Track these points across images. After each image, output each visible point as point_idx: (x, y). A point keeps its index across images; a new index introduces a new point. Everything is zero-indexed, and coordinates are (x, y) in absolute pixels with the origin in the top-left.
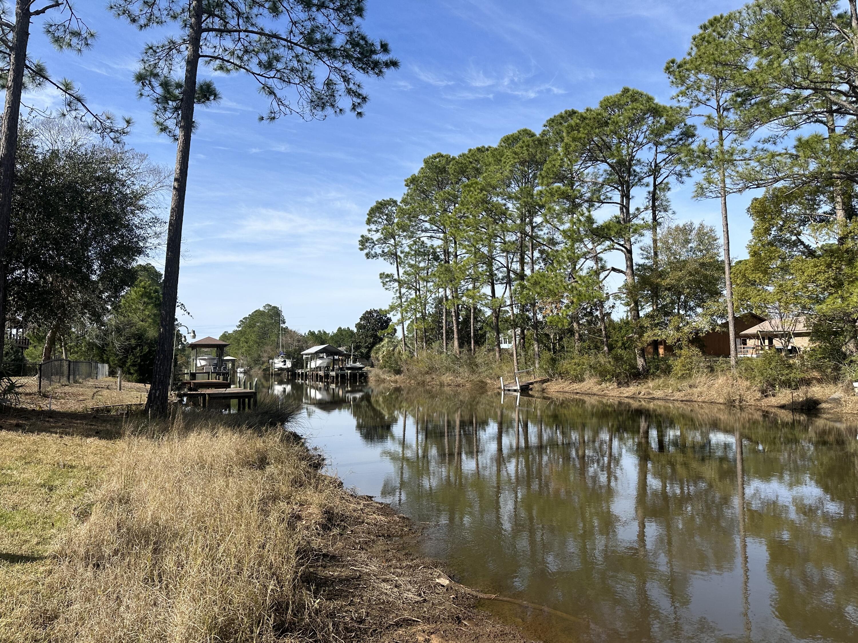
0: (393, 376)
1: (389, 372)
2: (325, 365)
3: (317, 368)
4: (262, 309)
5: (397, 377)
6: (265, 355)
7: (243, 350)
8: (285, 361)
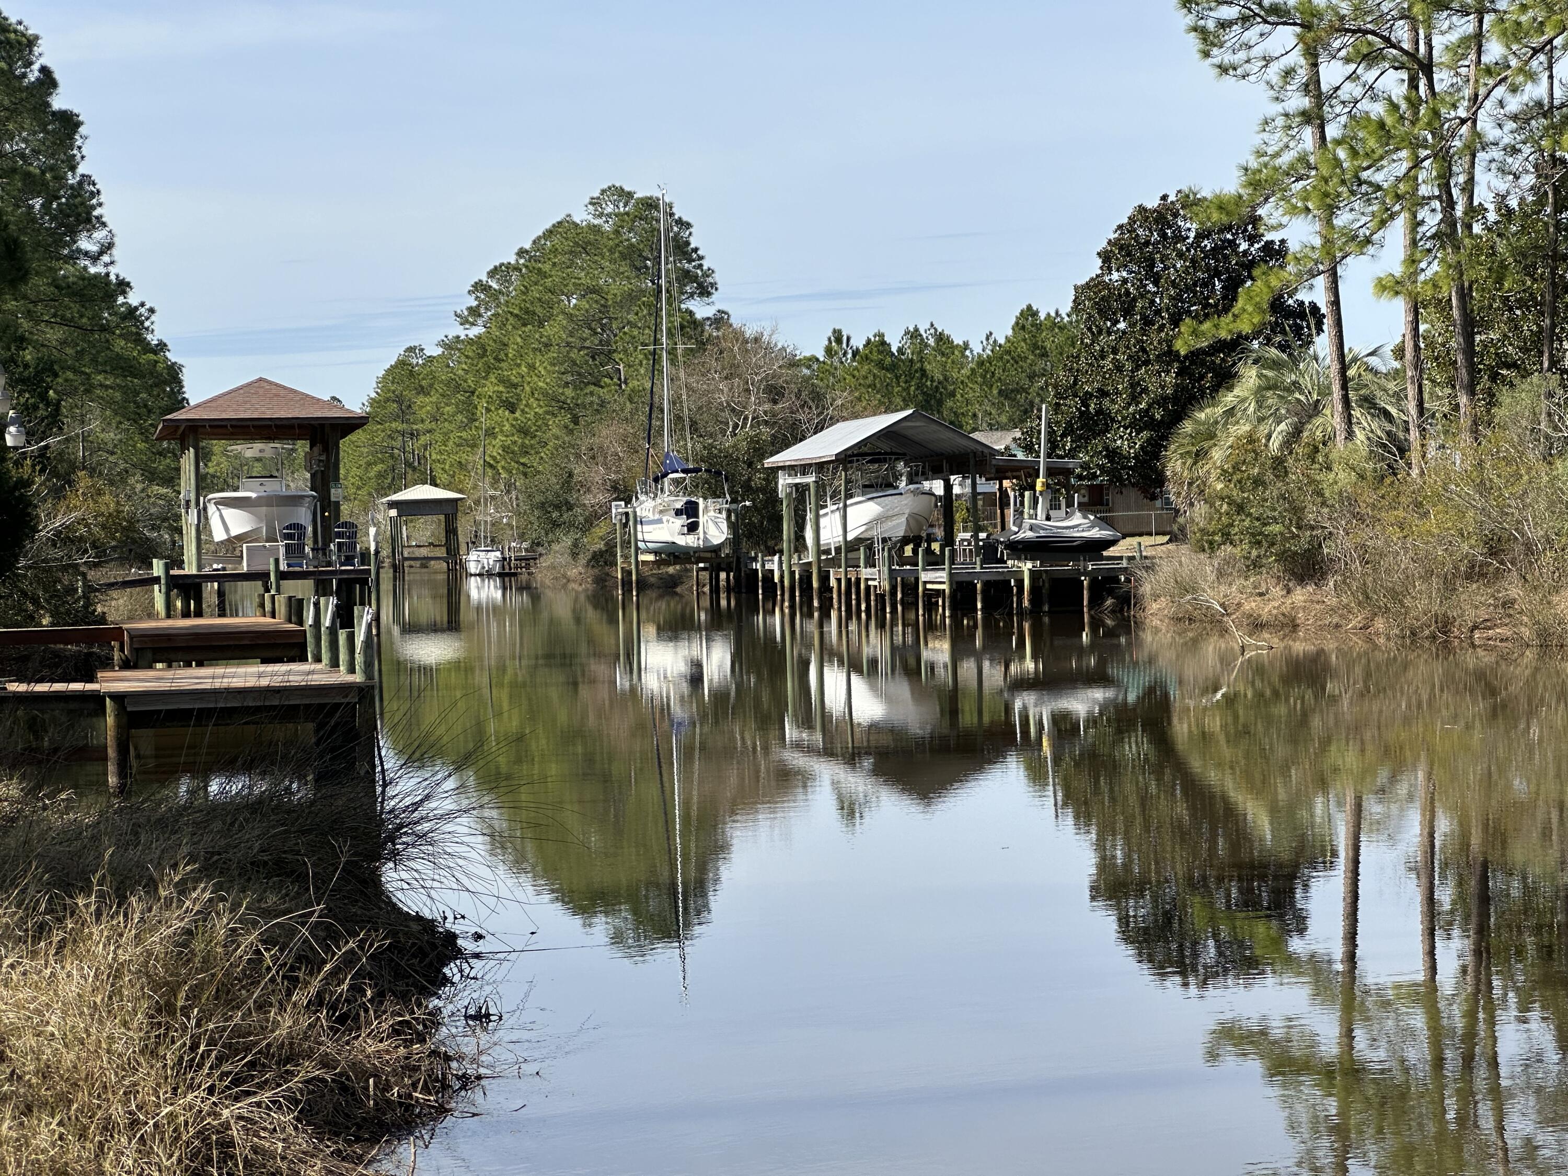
0: (1277, 591)
1: (1256, 565)
2: (897, 528)
3: (852, 546)
4: (582, 216)
5: (1300, 595)
6: (598, 474)
7: (494, 449)
8: (690, 510)
